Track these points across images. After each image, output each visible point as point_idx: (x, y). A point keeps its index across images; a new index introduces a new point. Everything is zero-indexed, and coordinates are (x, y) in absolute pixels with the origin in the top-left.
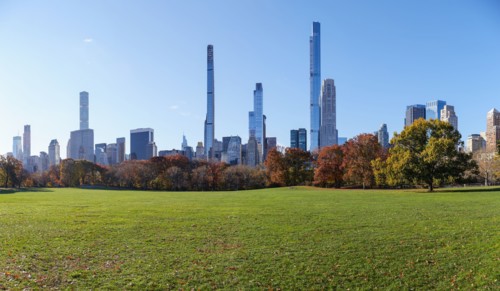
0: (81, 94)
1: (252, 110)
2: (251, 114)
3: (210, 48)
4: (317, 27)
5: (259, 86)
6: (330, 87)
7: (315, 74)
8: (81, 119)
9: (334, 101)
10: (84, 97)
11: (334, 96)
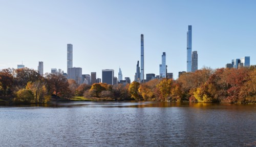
0: (68, 45)
1: (161, 64)
2: (161, 66)
3: (142, 36)
4: (190, 27)
5: (164, 54)
6: (195, 54)
7: (189, 48)
8: (68, 59)
9: (197, 61)
10: (70, 47)
11: (197, 58)
